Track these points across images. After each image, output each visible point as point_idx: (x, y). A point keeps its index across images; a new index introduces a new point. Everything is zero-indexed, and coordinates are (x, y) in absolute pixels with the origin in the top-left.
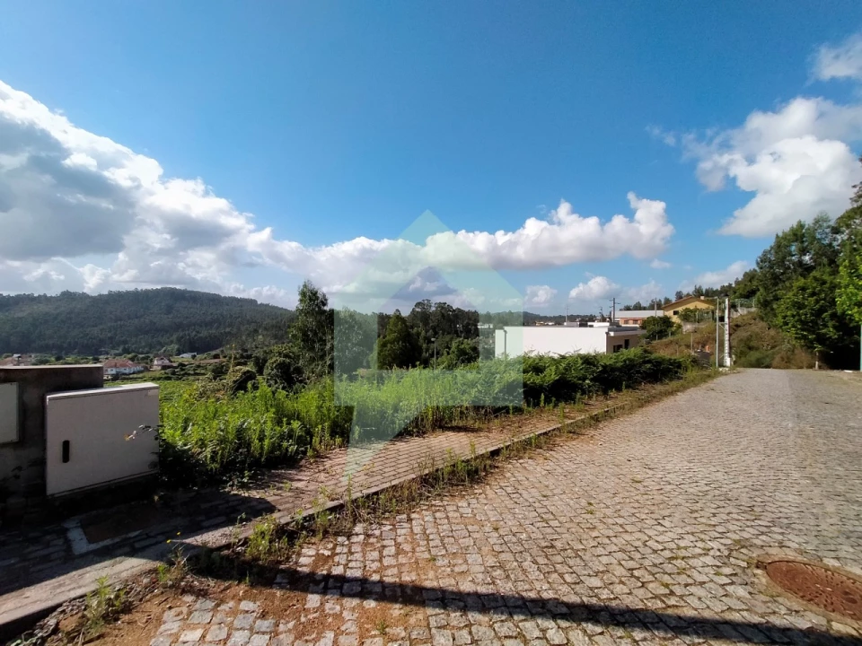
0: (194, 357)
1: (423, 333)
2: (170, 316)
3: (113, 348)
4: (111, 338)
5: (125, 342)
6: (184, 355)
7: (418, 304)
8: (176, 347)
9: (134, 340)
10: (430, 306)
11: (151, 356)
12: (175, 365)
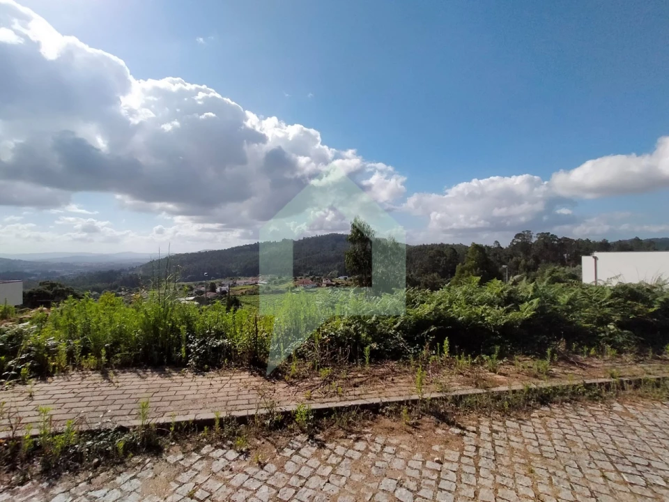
0: (346, 279)
1: (523, 262)
2: (334, 252)
3: (305, 272)
4: (304, 266)
5: (310, 269)
6: (341, 278)
7: (518, 236)
8: (337, 272)
9: (315, 267)
10: (531, 237)
11: (322, 277)
12: (334, 283)
